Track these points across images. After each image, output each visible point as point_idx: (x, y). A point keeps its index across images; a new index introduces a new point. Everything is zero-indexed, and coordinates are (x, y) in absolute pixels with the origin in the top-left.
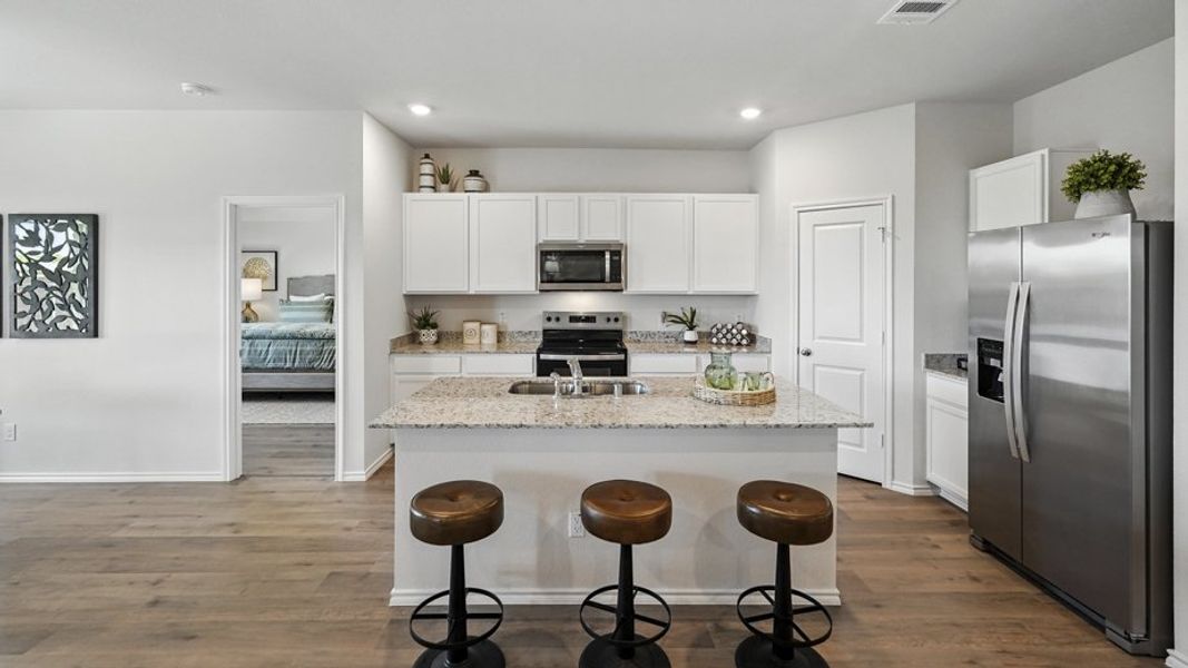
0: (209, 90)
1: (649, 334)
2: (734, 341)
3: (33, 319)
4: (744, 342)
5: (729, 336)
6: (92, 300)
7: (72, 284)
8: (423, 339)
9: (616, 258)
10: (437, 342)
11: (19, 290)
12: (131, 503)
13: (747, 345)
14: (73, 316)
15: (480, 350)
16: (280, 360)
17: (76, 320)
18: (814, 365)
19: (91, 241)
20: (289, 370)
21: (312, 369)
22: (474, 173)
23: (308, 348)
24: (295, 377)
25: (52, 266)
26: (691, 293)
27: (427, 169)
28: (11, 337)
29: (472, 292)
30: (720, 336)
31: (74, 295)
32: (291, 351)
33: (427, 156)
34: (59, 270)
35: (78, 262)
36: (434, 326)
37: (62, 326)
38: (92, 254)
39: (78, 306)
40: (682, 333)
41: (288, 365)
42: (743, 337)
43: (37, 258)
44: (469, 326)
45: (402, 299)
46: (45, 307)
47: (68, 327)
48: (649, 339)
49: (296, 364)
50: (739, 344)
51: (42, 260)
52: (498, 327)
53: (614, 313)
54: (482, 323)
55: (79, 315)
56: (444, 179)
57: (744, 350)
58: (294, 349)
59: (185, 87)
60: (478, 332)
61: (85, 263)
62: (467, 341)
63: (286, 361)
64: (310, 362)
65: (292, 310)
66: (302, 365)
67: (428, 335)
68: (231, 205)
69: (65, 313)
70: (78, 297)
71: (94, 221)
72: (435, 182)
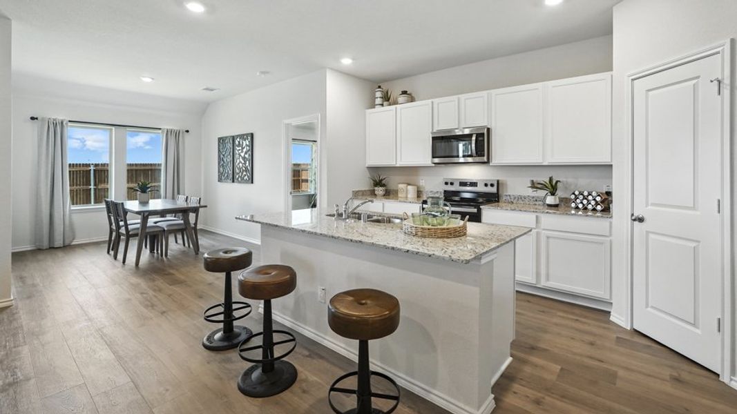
0: (268, 73)
1: (520, 198)
2: (590, 207)
3: (239, 176)
4: (599, 208)
5: (585, 202)
6: (251, 168)
7: (247, 161)
8: (376, 192)
9: (481, 139)
10: (384, 195)
11: (237, 165)
13: (602, 211)
15: (406, 200)
18: (648, 232)
19: (251, 144)
22: (404, 93)
26: (544, 164)
27: (378, 94)
28: (235, 182)
29: (398, 165)
30: (578, 201)
31: (247, 166)
33: (379, 87)
34: (244, 156)
36: (384, 185)
37: (245, 179)
38: (251, 149)
39: (248, 170)
40: (545, 198)
42: (597, 204)
43: (239, 151)
44: (401, 186)
45: (366, 170)
46: (242, 171)
48: (520, 201)
50: (594, 210)
52: (418, 188)
53: (490, 180)
54: (409, 184)
55: (249, 175)
56: (387, 98)
57: (599, 214)
59: (258, 74)
60: (405, 190)
61: (250, 152)
62: (400, 195)
67: (380, 191)
69: (246, 173)
71: (252, 135)
72: (383, 102)
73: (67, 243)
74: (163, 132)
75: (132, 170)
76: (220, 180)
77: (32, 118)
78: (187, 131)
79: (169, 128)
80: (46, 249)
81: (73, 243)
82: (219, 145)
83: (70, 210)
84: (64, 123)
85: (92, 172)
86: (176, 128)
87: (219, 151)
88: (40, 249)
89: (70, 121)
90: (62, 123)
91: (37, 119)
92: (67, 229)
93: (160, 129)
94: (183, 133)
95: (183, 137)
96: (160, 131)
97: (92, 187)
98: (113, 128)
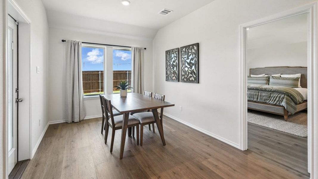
3: (185, 77)
6: (197, 71)
7: (193, 66)
11: (182, 69)
12: (208, 146)
14: (193, 76)
16: (252, 97)
17: (194, 77)
19: (197, 52)
20: (255, 102)
21: (266, 103)
23: (264, 94)
24: (258, 105)
25: (188, 61)
28: (181, 82)
31: (193, 69)
32: (256, 95)
34: (190, 62)
35: (194, 59)
37: (191, 79)
38: (197, 56)
39: (194, 73)
41: (255, 100)
43: (185, 59)
46: (187, 73)
47: (192, 80)
49: (258, 100)
51: (187, 59)
55: (195, 76)
58: (257, 94)
61: (196, 59)
63: (254, 98)
64: (265, 100)
65: (252, 80)
66: (261, 101)
68: (243, 27)
69: (192, 75)
70: (195, 71)
71: (198, 45)
73: (81, 119)
74: (132, 49)
75: (115, 74)
76: (167, 79)
77: (63, 41)
78: (145, 49)
79: (135, 46)
80: (70, 123)
81: (85, 119)
82: (166, 56)
83: (83, 98)
84: (79, 44)
85: (100, 74)
86: (139, 46)
87: (166, 60)
88: (67, 123)
89: (82, 43)
90: (78, 43)
91: (65, 41)
92: (81, 110)
93: (131, 47)
94: (143, 50)
95: (143, 52)
96: (130, 49)
97: (100, 81)
98: (105, 47)
